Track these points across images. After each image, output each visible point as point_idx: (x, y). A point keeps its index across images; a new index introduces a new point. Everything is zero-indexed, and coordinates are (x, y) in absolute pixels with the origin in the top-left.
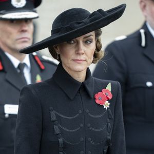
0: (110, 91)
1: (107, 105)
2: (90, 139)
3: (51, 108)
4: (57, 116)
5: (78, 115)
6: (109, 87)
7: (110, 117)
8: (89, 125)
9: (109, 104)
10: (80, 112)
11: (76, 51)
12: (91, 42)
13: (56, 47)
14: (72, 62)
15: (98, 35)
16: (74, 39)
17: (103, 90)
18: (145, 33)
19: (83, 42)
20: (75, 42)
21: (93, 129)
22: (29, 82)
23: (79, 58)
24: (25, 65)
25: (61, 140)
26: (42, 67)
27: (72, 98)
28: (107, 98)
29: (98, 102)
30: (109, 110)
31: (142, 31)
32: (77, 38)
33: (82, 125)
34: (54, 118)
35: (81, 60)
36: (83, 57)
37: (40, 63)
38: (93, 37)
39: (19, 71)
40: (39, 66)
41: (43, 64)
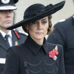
0: (57, 50)
1: (55, 58)
3: (24, 60)
4: (28, 64)
6: (56, 48)
7: (57, 65)
9: (57, 57)
10: (41, 62)
11: (38, 28)
12: (46, 23)
13: (26, 26)
14: (35, 34)
15: (50, 18)
16: (36, 21)
17: (53, 50)
19: (41, 22)
20: (37, 23)
22: (11, 45)
23: (39, 32)
24: (9, 36)
26: (19, 37)
28: (56, 54)
29: (50, 56)
30: (57, 61)
32: (38, 21)
33: (41, 69)
34: (26, 65)
35: (40, 33)
36: (41, 31)
37: (17, 35)
38: (47, 20)
39: (5, 39)
40: (17, 36)
41: (19, 35)
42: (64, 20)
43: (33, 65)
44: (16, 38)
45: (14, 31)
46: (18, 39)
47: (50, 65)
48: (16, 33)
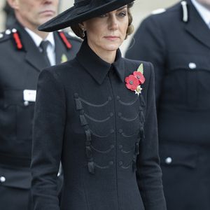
0: (142, 73)
1: (138, 90)
2: (121, 131)
3: (76, 94)
5: (107, 102)
6: (141, 69)
7: (142, 104)
8: (120, 114)
9: (141, 89)
10: (110, 98)
11: (109, 27)
12: (125, 15)
13: (82, 23)
17: (134, 73)
18: (188, 6)
19: (116, 15)
20: (106, 16)
21: (125, 119)
22: (53, 63)
23: (112, 34)
24: (48, 43)
25: (88, 132)
26: (69, 46)
27: (100, 82)
28: (139, 82)
29: (129, 86)
30: (141, 96)
31: (184, 4)
33: (112, 114)
35: (115, 37)
36: (116, 33)
39: (41, 50)
40: (65, 44)
41: (69, 42)
42: (161, 11)
43: (95, 106)
44: (63, 48)
45: (59, 33)
46: (68, 49)
47: (129, 104)
48: (63, 36)
